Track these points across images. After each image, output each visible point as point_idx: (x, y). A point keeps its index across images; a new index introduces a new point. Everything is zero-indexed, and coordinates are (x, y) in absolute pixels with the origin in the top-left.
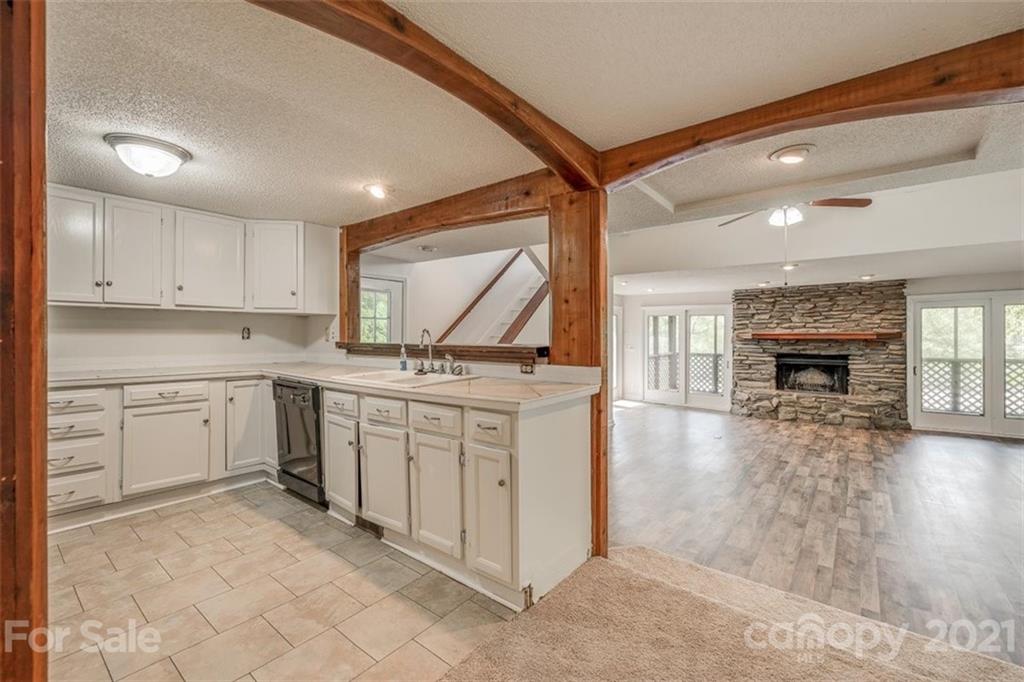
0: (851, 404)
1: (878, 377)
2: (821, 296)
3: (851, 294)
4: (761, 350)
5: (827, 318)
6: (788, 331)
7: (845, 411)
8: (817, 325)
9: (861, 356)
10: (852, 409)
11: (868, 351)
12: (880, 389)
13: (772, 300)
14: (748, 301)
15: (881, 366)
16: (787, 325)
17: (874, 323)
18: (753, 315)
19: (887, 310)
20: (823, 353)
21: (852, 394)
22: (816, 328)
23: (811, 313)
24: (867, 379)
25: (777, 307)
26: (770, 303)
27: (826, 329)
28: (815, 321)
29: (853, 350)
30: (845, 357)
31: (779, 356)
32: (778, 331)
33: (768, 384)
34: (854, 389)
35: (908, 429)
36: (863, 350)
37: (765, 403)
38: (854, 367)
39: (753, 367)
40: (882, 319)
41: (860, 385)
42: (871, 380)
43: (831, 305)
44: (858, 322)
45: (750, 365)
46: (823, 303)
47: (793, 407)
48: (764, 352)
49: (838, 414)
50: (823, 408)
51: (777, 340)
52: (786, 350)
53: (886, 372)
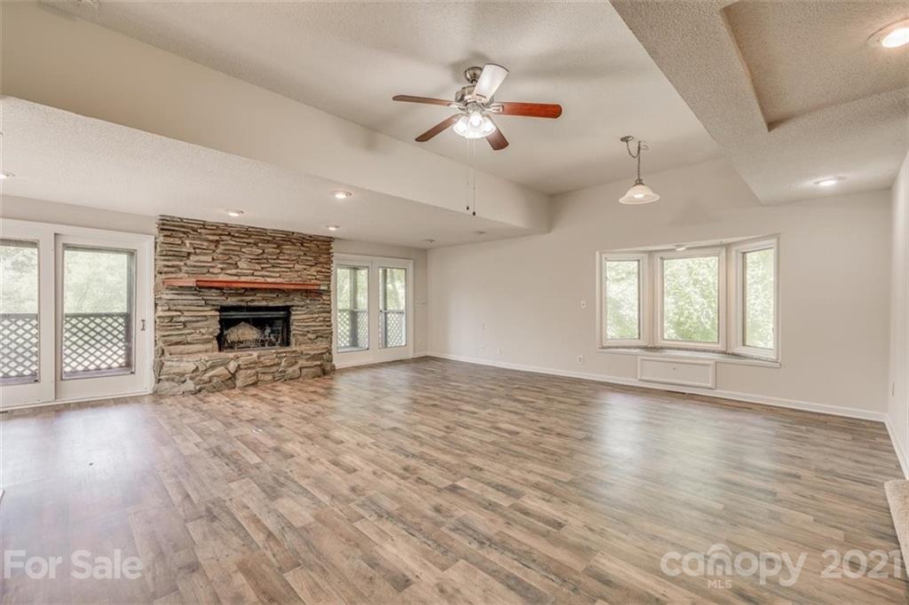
0: (308, 354)
1: (314, 326)
2: (268, 242)
3: (294, 244)
4: (202, 303)
5: (273, 266)
6: (236, 278)
7: (302, 362)
8: (264, 273)
9: (302, 306)
10: (308, 360)
11: (308, 301)
12: (317, 337)
13: (217, 238)
14: (182, 235)
15: (316, 315)
16: (234, 271)
17: (310, 275)
18: (189, 254)
19: (321, 263)
20: (271, 304)
22: (263, 276)
23: (258, 260)
24: (306, 329)
25: (221, 247)
26: (212, 241)
27: (274, 278)
28: (263, 269)
29: (296, 300)
30: (287, 309)
31: (223, 309)
32: (222, 277)
33: (209, 346)
34: (296, 339)
35: (333, 369)
36: (303, 300)
37: (220, 370)
38: (297, 317)
39: (189, 325)
40: (319, 272)
41: (301, 335)
42: (310, 329)
43: (279, 254)
44: (300, 273)
46: (270, 249)
47: (253, 368)
48: (206, 304)
49: (296, 368)
50: (283, 364)
51: (220, 289)
52: (232, 301)
53: (320, 321)
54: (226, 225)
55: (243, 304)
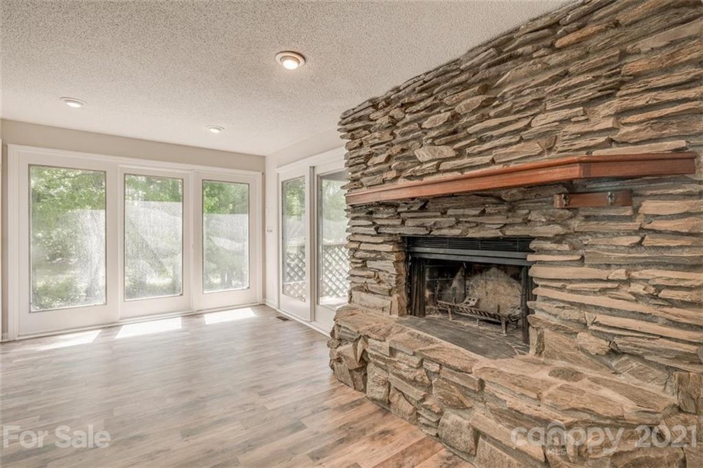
1: (611, 311)
2: (464, 85)
4: (372, 231)
5: (482, 141)
9: (559, 239)
11: (576, 224)
12: (614, 352)
15: (620, 273)
17: (596, 132)
18: (368, 157)
19: (636, 76)
20: (472, 234)
21: (539, 353)
24: (575, 314)
28: (460, 153)
30: (523, 244)
34: (540, 338)
36: (562, 222)
38: (546, 272)
39: (370, 264)
40: (621, 113)
41: (557, 329)
42: (589, 316)
43: (487, 103)
44: (549, 137)
45: (364, 260)
46: (470, 101)
48: (379, 234)
53: (637, 297)
54: (398, 90)
55: (422, 232)
